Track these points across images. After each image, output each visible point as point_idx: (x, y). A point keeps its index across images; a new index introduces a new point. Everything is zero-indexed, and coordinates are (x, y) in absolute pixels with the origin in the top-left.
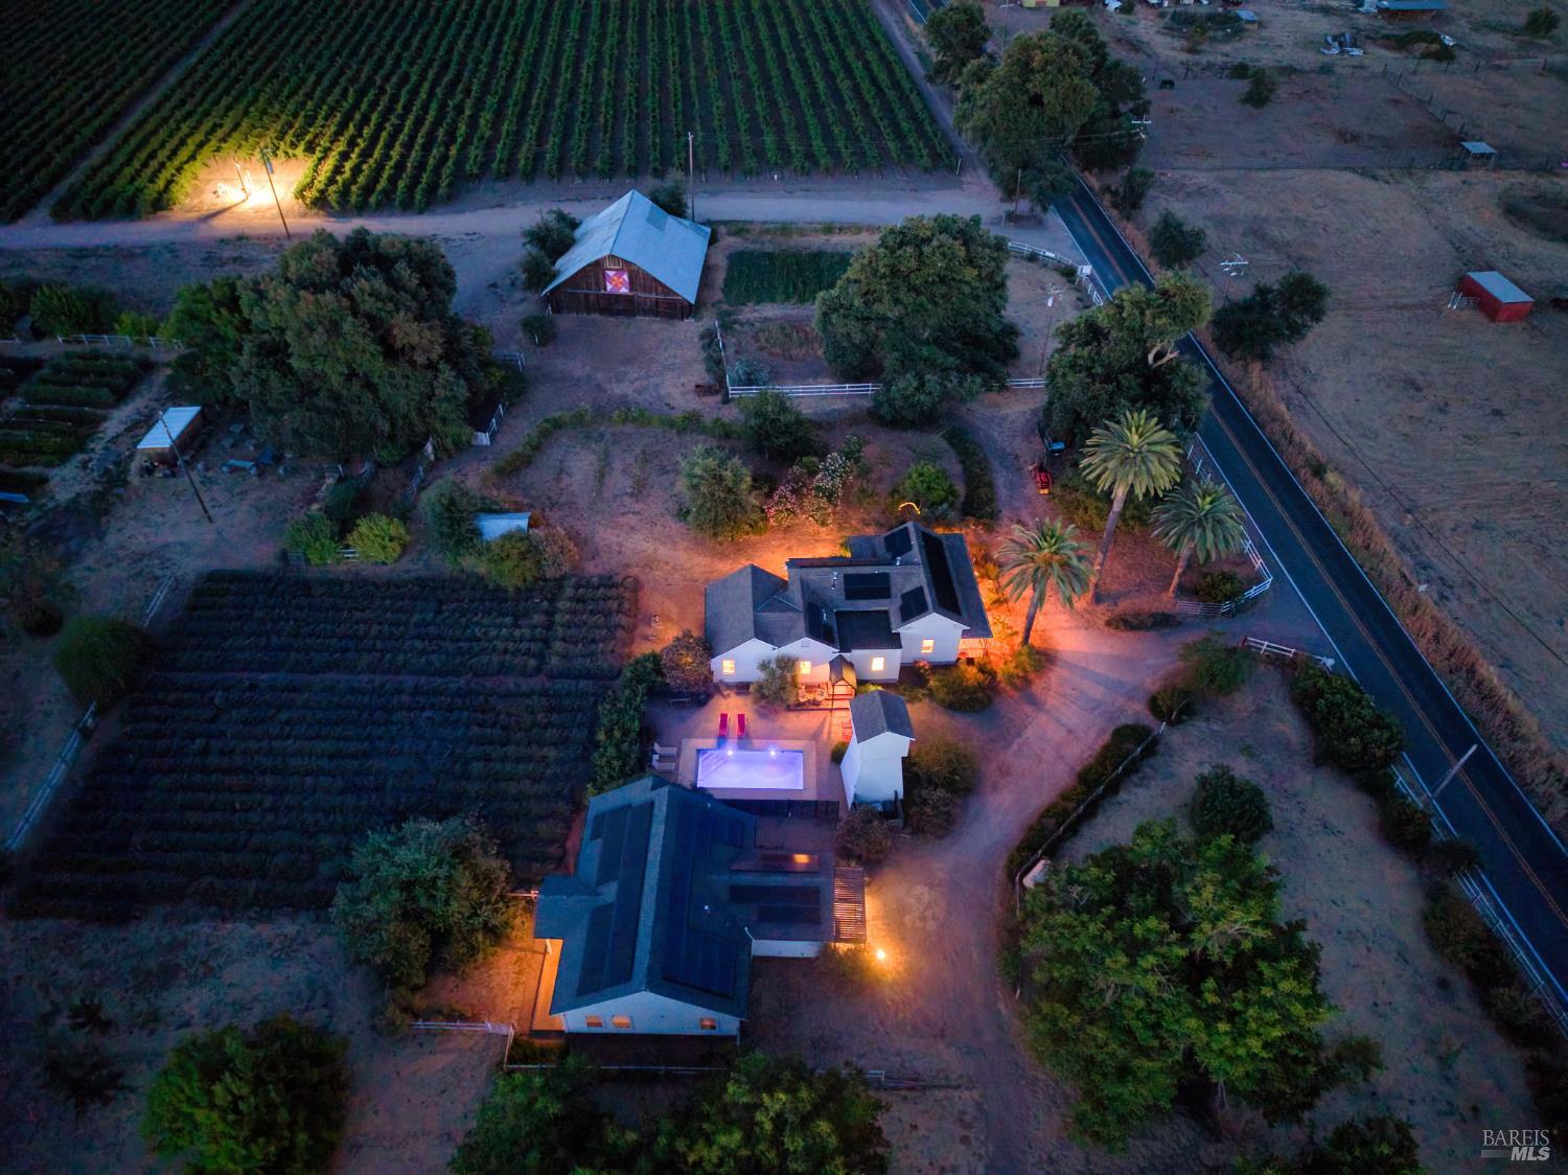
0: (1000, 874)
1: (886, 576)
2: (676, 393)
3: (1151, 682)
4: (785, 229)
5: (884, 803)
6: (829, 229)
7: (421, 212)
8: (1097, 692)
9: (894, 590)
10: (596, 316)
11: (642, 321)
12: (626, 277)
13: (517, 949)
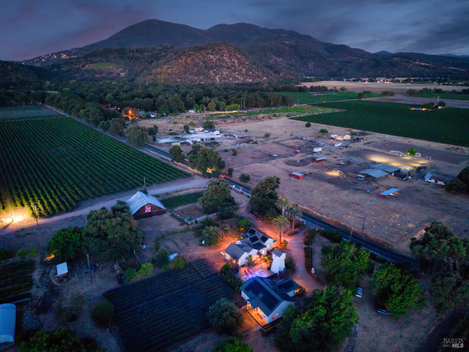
0: (307, 274)
1: (256, 236)
2: (176, 227)
3: (302, 241)
4: (167, 194)
5: (283, 271)
6: (177, 192)
7: (71, 211)
8: (296, 245)
9: (259, 238)
10: (142, 219)
11: (154, 217)
12: (150, 208)
13: (246, 319)
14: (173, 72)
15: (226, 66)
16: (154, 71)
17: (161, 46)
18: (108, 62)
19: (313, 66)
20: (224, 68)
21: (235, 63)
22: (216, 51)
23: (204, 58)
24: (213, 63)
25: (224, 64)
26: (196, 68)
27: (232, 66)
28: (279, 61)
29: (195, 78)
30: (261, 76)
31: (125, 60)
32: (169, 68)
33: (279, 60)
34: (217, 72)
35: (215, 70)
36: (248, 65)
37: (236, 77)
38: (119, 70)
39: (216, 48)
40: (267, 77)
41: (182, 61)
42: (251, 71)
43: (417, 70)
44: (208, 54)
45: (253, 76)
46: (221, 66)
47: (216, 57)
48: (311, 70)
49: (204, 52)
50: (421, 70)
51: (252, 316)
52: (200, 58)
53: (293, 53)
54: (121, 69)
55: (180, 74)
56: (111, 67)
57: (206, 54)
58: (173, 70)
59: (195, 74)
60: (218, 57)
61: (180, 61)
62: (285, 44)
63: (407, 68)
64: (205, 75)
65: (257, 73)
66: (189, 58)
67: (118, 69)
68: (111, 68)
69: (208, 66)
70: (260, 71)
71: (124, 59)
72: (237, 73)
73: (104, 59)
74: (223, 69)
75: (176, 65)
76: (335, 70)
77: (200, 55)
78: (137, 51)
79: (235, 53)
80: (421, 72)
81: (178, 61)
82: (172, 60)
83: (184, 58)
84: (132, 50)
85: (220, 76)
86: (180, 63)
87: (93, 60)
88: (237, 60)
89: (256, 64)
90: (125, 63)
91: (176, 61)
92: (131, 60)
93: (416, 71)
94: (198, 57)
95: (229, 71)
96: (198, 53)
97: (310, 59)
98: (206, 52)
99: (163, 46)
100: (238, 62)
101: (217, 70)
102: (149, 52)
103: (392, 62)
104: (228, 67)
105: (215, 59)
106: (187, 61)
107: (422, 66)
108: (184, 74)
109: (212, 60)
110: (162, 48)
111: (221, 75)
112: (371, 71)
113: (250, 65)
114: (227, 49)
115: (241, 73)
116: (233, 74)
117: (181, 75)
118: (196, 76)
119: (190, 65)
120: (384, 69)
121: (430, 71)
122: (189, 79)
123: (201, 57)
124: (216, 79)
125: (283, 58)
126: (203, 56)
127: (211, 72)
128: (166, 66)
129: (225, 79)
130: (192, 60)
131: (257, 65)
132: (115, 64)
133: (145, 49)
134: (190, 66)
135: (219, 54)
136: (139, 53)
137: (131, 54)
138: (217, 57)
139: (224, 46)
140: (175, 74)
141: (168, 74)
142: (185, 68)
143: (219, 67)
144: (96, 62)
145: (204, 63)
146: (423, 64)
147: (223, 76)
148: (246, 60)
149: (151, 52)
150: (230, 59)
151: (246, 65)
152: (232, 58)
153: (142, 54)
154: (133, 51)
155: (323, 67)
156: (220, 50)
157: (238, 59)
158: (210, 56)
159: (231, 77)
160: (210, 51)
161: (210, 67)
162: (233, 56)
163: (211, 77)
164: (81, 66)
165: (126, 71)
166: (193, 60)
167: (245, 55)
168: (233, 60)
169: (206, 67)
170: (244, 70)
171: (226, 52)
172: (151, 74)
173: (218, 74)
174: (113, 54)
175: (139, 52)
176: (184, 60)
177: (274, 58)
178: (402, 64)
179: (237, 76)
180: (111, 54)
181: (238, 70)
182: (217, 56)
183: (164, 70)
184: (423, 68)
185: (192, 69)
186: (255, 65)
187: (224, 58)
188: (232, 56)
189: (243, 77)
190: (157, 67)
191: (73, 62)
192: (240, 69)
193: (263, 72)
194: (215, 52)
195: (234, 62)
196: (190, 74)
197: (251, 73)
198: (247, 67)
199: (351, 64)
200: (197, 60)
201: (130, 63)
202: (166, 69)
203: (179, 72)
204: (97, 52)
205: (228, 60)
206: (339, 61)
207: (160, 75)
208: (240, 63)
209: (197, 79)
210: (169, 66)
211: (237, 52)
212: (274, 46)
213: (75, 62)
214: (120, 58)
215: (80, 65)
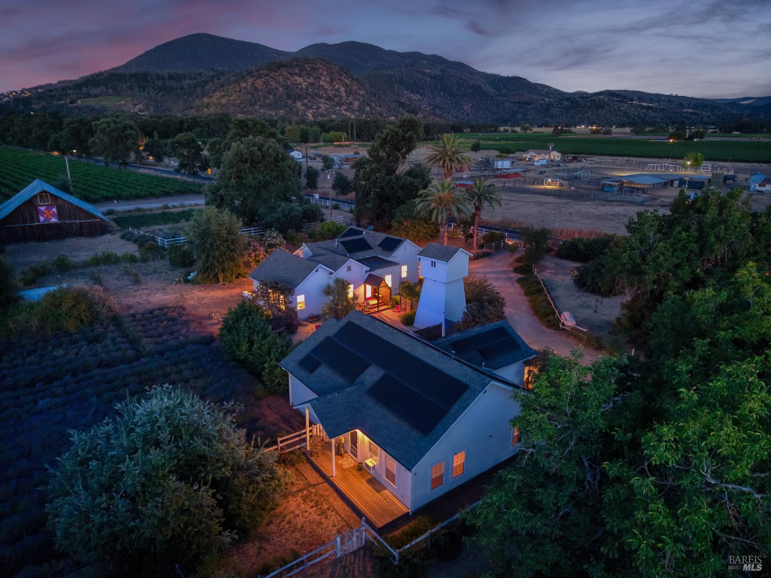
12: (54, 210)
13: (294, 495)
14: (231, 102)
15: (324, 95)
16: (197, 102)
17: (213, 70)
18: (119, 94)
19: (471, 107)
20: (320, 98)
21: (341, 92)
22: (307, 70)
23: (286, 81)
24: (301, 89)
25: (321, 93)
26: (271, 97)
27: (335, 96)
28: (415, 100)
29: (270, 112)
30: (386, 115)
31: (149, 91)
32: (224, 96)
33: (416, 98)
34: (310, 104)
35: (306, 101)
36: (363, 96)
37: (343, 114)
38: (137, 107)
39: (306, 66)
40: (395, 116)
41: (247, 84)
42: (369, 105)
43: (636, 114)
44: (292, 74)
45: (372, 114)
46: (317, 95)
47: (307, 80)
48: (468, 115)
49: (286, 71)
50: (641, 114)
51: (326, 479)
52: (279, 80)
53: (438, 88)
54: (140, 106)
55: (242, 105)
56: (123, 102)
57: (288, 75)
58: (231, 98)
59: (271, 106)
60: (311, 80)
61: (244, 85)
62: (424, 73)
63: (620, 111)
64: (288, 109)
65: (379, 109)
66: (259, 80)
67: (136, 105)
68: (124, 104)
69: (293, 95)
70: (383, 106)
71: (147, 90)
72: (345, 107)
73: (111, 91)
74: (320, 100)
75: (236, 92)
76: (507, 115)
77: (279, 75)
78: (171, 77)
79: (341, 75)
80: (643, 116)
81: (239, 85)
82: (230, 84)
83: (250, 81)
84: (161, 76)
85: (315, 111)
86: (243, 88)
87: (91, 91)
88: (343, 87)
89: (377, 95)
90: (148, 97)
91: (236, 86)
92: (159, 92)
93: (634, 114)
94: (275, 79)
95: (331, 103)
96: (276, 72)
97: (465, 98)
98: (290, 71)
99: (217, 70)
100: (346, 90)
101: (309, 102)
102: (191, 79)
103: (597, 102)
104: (329, 97)
105: (306, 83)
106: (256, 85)
107: (643, 107)
108: (251, 105)
109: (301, 84)
110: (214, 74)
111: (317, 109)
112: (564, 115)
113: (366, 96)
114: (325, 68)
115: (350, 108)
116: (338, 108)
117: (245, 107)
118: (272, 109)
119: (261, 91)
120: (585, 112)
121: (656, 115)
122: (259, 114)
123: (281, 80)
124: (307, 115)
125: (421, 95)
126: (283, 78)
127: (299, 103)
128: (218, 94)
129: (322, 115)
130: (264, 83)
131: (379, 97)
132: (130, 99)
133: (184, 75)
134: (260, 93)
135: (312, 76)
136: (174, 81)
137: (160, 83)
138: (309, 81)
139: (321, 64)
140: (234, 106)
141: (221, 106)
142: (253, 95)
143: (312, 97)
144: (96, 96)
145: (287, 89)
146: (645, 104)
147: (320, 111)
148: (359, 88)
149: (195, 79)
150: (331, 85)
151: (360, 95)
152: (334, 83)
153: (178, 83)
154: (163, 78)
155: (487, 109)
156: (313, 69)
157: (346, 86)
158: (296, 78)
159: (334, 113)
160: (296, 71)
161: (297, 96)
162: (337, 80)
163: (298, 112)
164: (68, 101)
165: (150, 110)
166: (266, 83)
167: (358, 80)
168: (337, 87)
169: (288, 96)
170: (356, 104)
171: (324, 73)
172: (192, 108)
173: (310, 108)
174: (126, 83)
175: (175, 79)
176: (249, 83)
177: (407, 94)
178: (611, 104)
179: (344, 112)
180: (124, 81)
181: (346, 103)
182: (309, 78)
183: (214, 100)
184: (644, 111)
185: (265, 99)
186: (375, 96)
187: (321, 83)
188: (335, 79)
189: (355, 114)
190: (203, 96)
191: (55, 95)
192: (348, 102)
193: (389, 109)
194: (305, 72)
195: (338, 90)
196: (261, 106)
197: (368, 108)
198: (362, 99)
199: (531, 106)
200: (274, 84)
201: (157, 97)
202: (219, 99)
203: (241, 103)
204: (98, 78)
205: (327, 86)
206: (512, 102)
207: (207, 107)
208: (349, 93)
209: (274, 114)
210: (223, 94)
211: (344, 75)
212: (406, 76)
213: (57, 95)
214: (139, 87)
215: (65, 100)
